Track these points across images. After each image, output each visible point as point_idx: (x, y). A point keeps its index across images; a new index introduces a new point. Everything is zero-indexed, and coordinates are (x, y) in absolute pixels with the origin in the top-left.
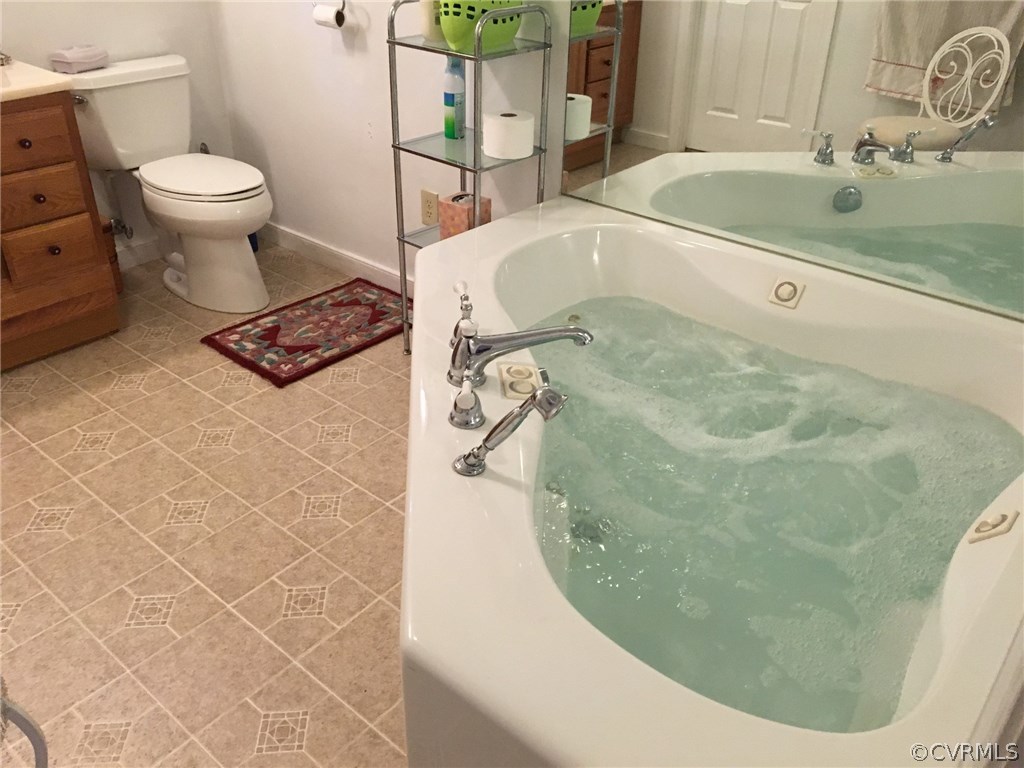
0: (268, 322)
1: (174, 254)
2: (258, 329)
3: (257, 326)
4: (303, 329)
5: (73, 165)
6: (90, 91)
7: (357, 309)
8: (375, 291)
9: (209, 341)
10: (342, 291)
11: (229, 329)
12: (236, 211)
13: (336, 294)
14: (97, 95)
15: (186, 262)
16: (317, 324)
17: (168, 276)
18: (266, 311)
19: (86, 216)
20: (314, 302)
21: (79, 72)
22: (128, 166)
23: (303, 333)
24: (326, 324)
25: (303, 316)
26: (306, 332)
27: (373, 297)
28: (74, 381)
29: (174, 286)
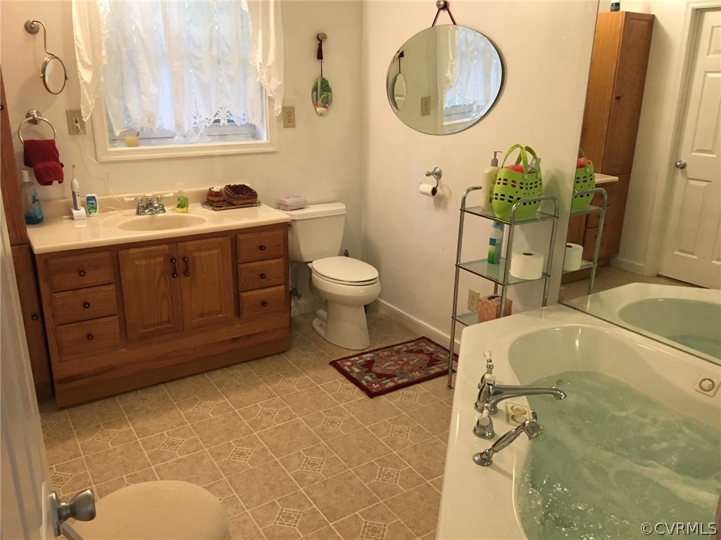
0: (368, 357)
1: (321, 311)
2: (362, 361)
3: (362, 358)
4: (388, 364)
5: (282, 260)
6: (295, 221)
7: (421, 355)
8: (433, 346)
9: (334, 364)
10: (413, 343)
11: (346, 358)
12: (360, 291)
13: (409, 345)
14: (298, 223)
15: (327, 317)
16: (396, 362)
17: (316, 322)
18: (367, 350)
19: (282, 287)
20: (395, 348)
21: (291, 210)
22: (306, 260)
23: (387, 366)
24: (401, 363)
25: (389, 356)
26: (388, 366)
27: (432, 350)
28: (260, 377)
29: (318, 329)
